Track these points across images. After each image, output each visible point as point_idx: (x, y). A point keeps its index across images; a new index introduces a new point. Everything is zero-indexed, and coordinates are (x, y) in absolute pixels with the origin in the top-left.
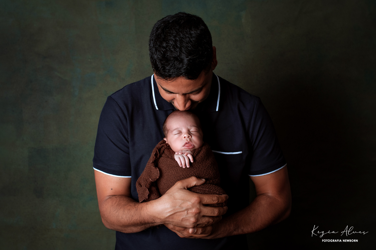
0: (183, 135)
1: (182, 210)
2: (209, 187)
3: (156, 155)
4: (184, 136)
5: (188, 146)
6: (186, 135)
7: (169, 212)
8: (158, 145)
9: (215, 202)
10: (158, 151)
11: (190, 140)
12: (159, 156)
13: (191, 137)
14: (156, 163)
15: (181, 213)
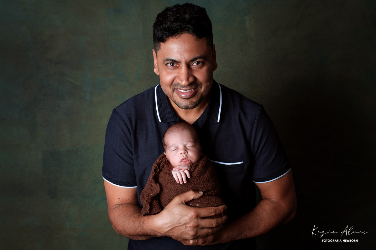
0: (179, 151)
1: (181, 225)
2: (207, 199)
3: (155, 170)
4: (180, 153)
5: (185, 162)
6: (182, 152)
7: (169, 227)
8: (158, 161)
9: (212, 214)
10: (157, 167)
11: (187, 156)
12: (159, 171)
13: (187, 152)
14: (156, 179)
15: (180, 227)
